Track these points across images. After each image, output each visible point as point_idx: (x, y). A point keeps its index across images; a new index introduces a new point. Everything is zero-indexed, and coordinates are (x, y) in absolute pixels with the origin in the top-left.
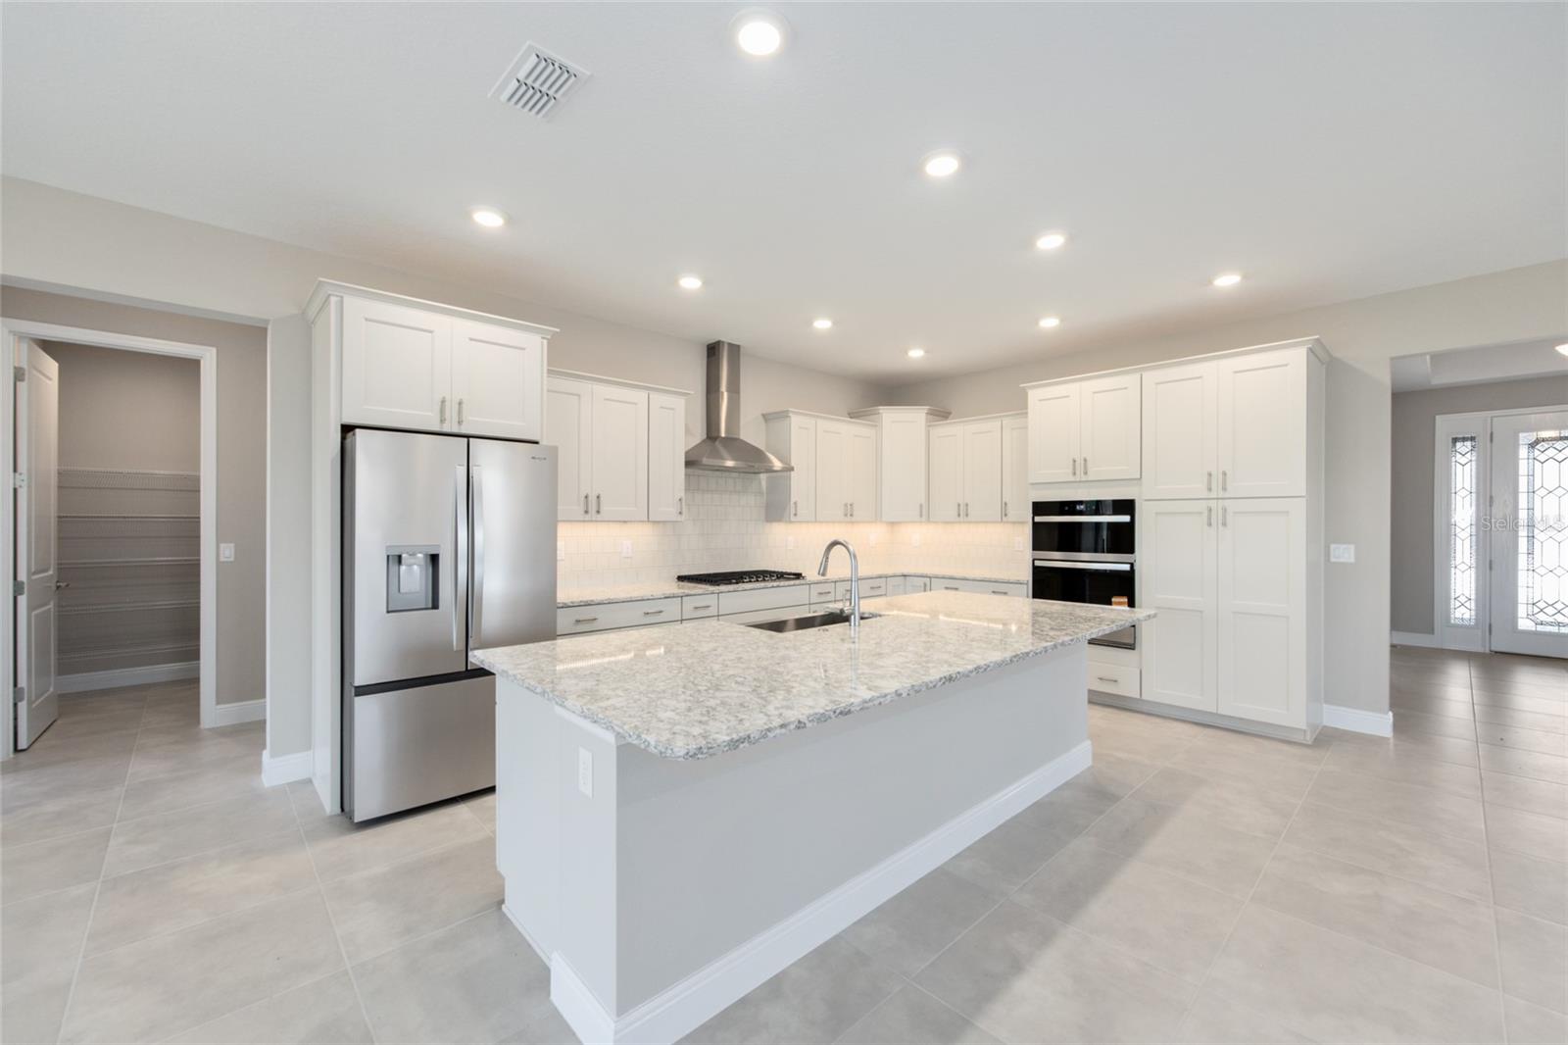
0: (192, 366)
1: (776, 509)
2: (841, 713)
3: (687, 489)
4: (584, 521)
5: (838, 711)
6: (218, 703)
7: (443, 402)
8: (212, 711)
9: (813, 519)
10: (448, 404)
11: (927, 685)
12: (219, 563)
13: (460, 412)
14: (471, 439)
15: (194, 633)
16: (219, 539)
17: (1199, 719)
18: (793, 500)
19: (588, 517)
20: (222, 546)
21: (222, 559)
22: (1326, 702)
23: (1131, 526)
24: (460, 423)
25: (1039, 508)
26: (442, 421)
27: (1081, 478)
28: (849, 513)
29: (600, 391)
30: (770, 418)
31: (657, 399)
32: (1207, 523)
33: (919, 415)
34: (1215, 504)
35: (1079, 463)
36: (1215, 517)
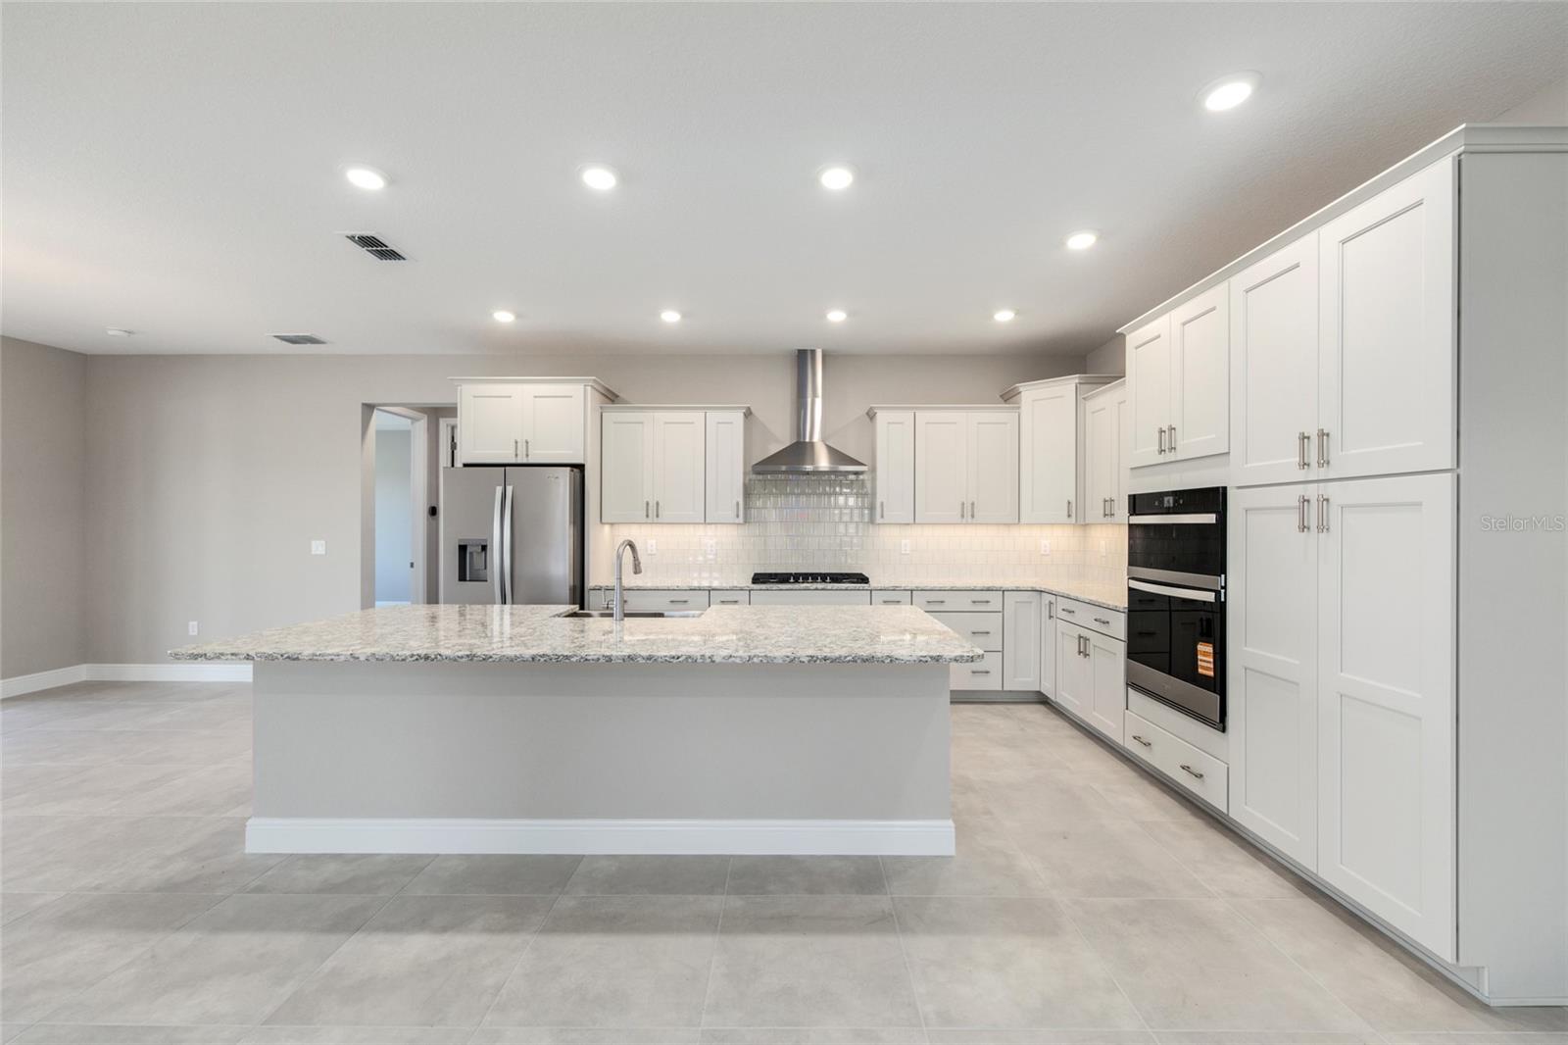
1: (872, 513)
2: (288, 657)
4: (646, 523)
5: (286, 656)
7: (516, 443)
9: (909, 520)
10: (519, 444)
11: (392, 656)
13: (527, 449)
14: (507, 468)
18: (881, 503)
19: (650, 520)
23: (1220, 529)
24: (527, 456)
25: (1137, 504)
26: (516, 455)
27: (1170, 457)
28: (968, 514)
29: (662, 416)
30: (871, 415)
31: (714, 417)
32: (1303, 528)
33: (1064, 389)
34: (1311, 492)
35: (1167, 438)
36: (1311, 516)
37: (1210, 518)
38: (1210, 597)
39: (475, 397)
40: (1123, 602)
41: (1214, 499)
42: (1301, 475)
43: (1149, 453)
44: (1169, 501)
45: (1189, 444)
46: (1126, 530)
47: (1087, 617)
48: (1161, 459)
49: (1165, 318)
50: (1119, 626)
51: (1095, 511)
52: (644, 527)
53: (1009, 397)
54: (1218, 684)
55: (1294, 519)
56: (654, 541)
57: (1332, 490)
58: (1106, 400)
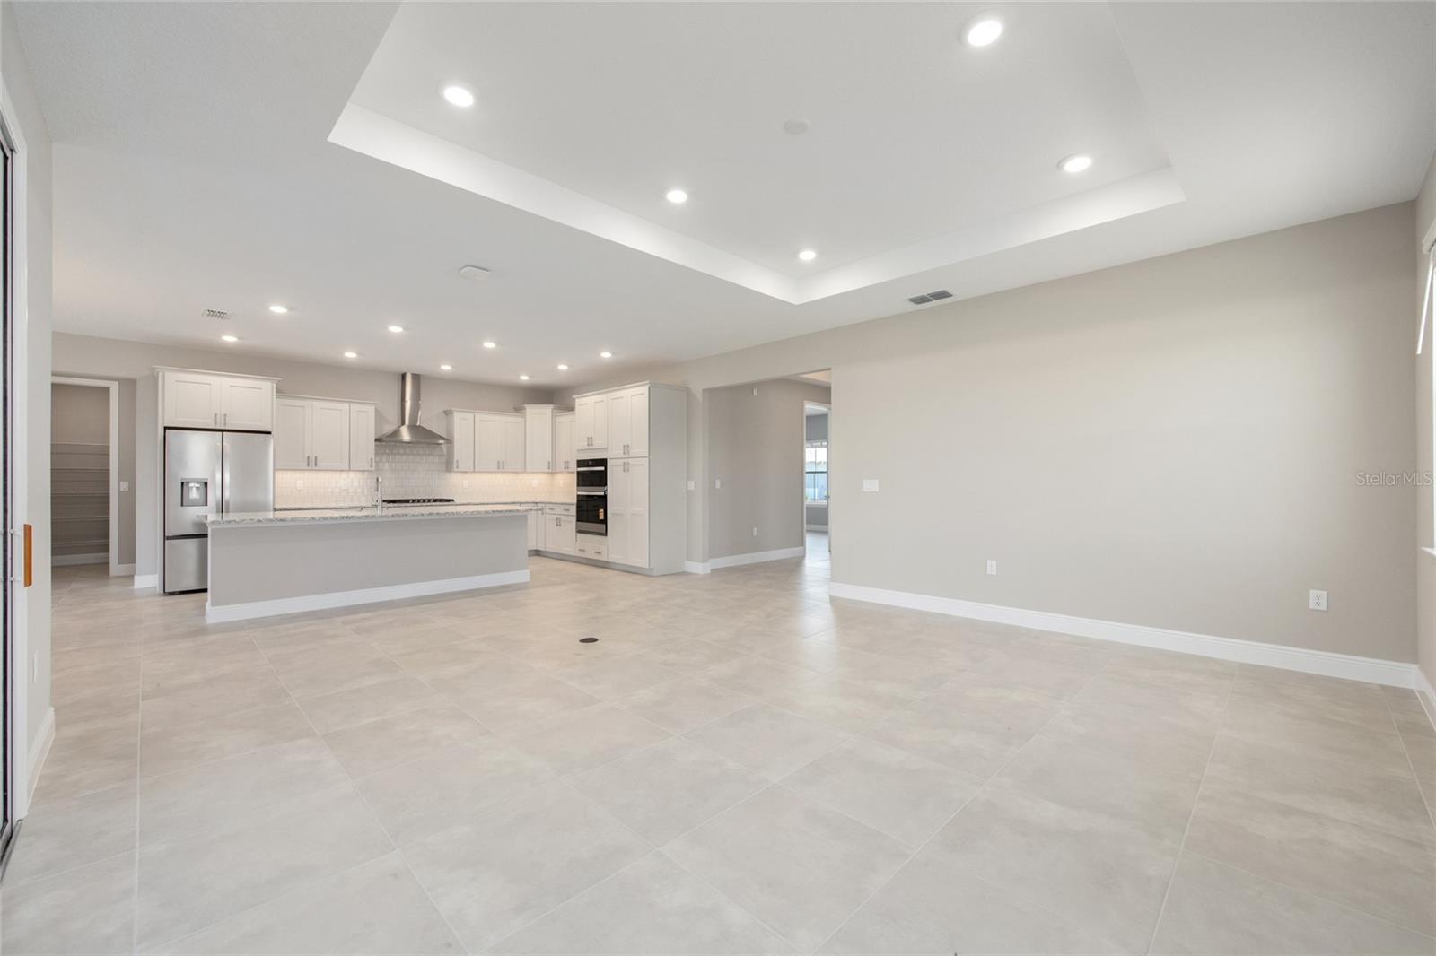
0: (107, 390)
1: (449, 466)
3: (377, 454)
6: (119, 563)
7: (216, 415)
8: (115, 567)
9: (472, 470)
10: (218, 416)
12: (120, 492)
13: (225, 420)
14: (225, 433)
15: (107, 536)
16: (120, 480)
17: (628, 569)
18: (455, 460)
19: (310, 468)
20: (122, 483)
21: (121, 489)
22: (688, 560)
23: (604, 473)
24: (225, 424)
25: (580, 463)
26: (216, 424)
27: (591, 447)
28: (501, 467)
29: (318, 404)
30: (448, 413)
31: (355, 407)
32: (624, 470)
33: (547, 410)
34: (626, 461)
35: (590, 439)
36: (626, 468)
37: (603, 468)
38: (602, 494)
39: (177, 381)
40: (575, 501)
41: (603, 462)
42: (623, 456)
43: (584, 444)
44: (590, 463)
45: (598, 443)
46: (575, 475)
47: (559, 510)
48: (588, 448)
49: (589, 398)
50: (574, 510)
51: (561, 466)
52: (307, 473)
53: (518, 410)
54: (605, 521)
55: (622, 468)
56: (302, 482)
57: (630, 461)
58: (565, 419)
